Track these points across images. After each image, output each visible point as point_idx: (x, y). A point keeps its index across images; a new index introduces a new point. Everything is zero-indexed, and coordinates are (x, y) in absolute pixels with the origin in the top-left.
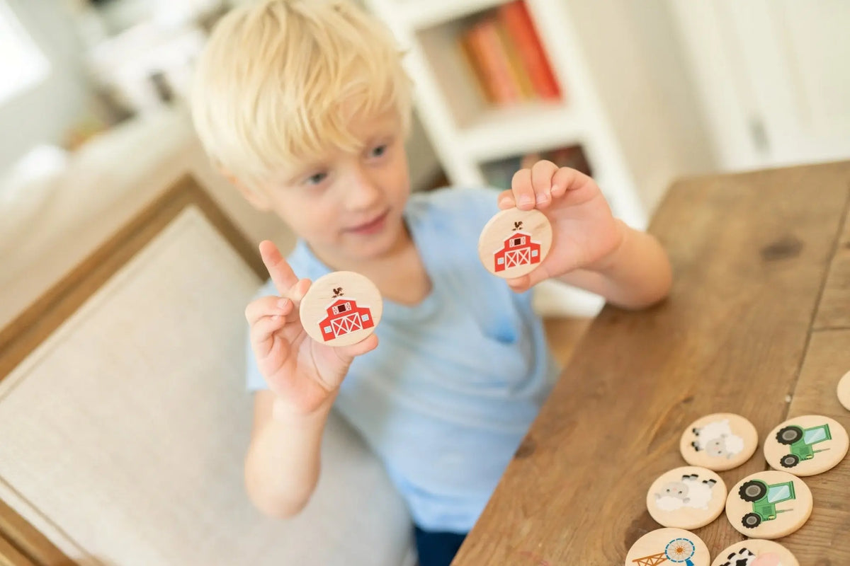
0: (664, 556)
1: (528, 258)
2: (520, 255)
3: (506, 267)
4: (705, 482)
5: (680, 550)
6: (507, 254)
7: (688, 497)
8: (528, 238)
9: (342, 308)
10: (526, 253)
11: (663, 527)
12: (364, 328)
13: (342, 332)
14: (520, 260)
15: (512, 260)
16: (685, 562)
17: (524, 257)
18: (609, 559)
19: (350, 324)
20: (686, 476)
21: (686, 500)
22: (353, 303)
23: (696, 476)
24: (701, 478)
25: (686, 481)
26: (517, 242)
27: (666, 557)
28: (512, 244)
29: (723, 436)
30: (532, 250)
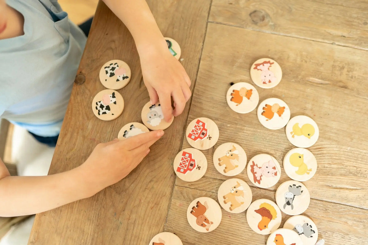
8: (201, 138)
9: (192, 165)
12: (178, 168)
13: (182, 159)
19: (184, 164)
22: (191, 170)
30: (195, 137)
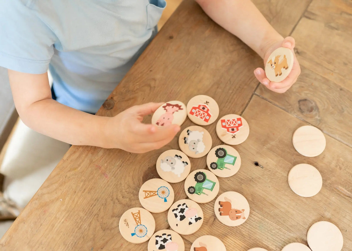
0: (156, 193)
1: (204, 117)
2: (201, 114)
3: (194, 115)
4: (183, 162)
5: (163, 192)
6: (197, 110)
7: (174, 167)
10: (204, 115)
11: (160, 178)
14: (200, 116)
15: (198, 113)
16: (164, 199)
17: (203, 116)
18: (134, 184)
20: (177, 156)
21: (173, 168)
23: (181, 157)
24: (182, 160)
25: (176, 158)
26: (204, 108)
27: (157, 194)
28: (201, 108)
29: (198, 141)
30: (207, 115)
